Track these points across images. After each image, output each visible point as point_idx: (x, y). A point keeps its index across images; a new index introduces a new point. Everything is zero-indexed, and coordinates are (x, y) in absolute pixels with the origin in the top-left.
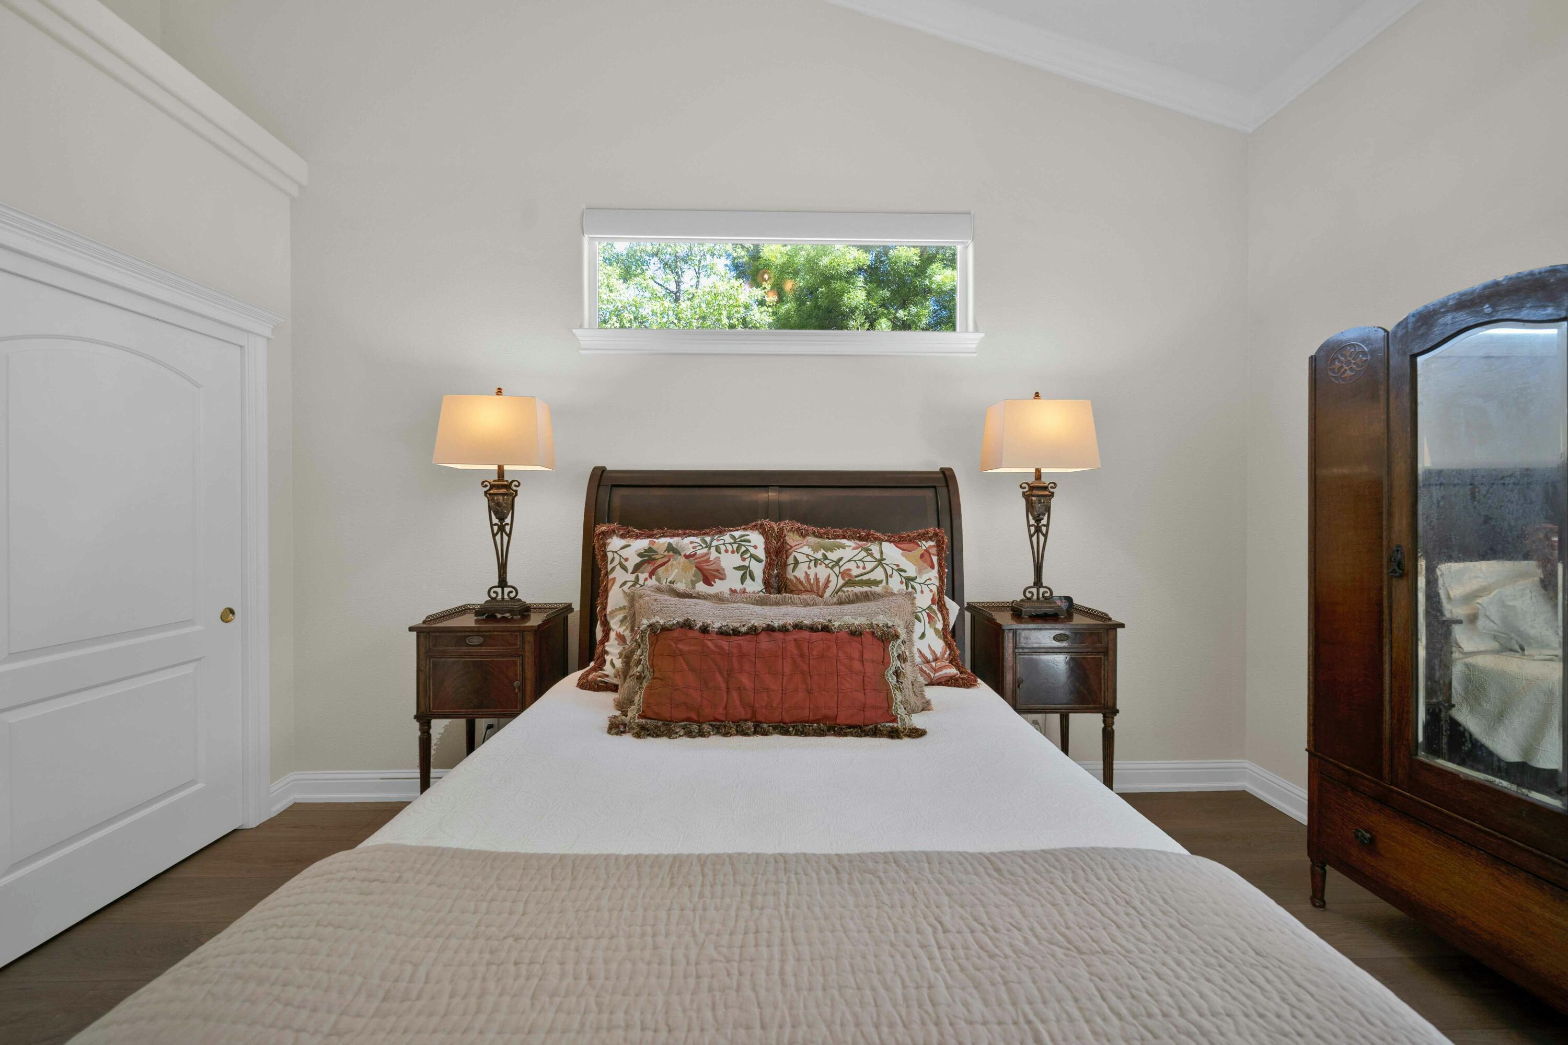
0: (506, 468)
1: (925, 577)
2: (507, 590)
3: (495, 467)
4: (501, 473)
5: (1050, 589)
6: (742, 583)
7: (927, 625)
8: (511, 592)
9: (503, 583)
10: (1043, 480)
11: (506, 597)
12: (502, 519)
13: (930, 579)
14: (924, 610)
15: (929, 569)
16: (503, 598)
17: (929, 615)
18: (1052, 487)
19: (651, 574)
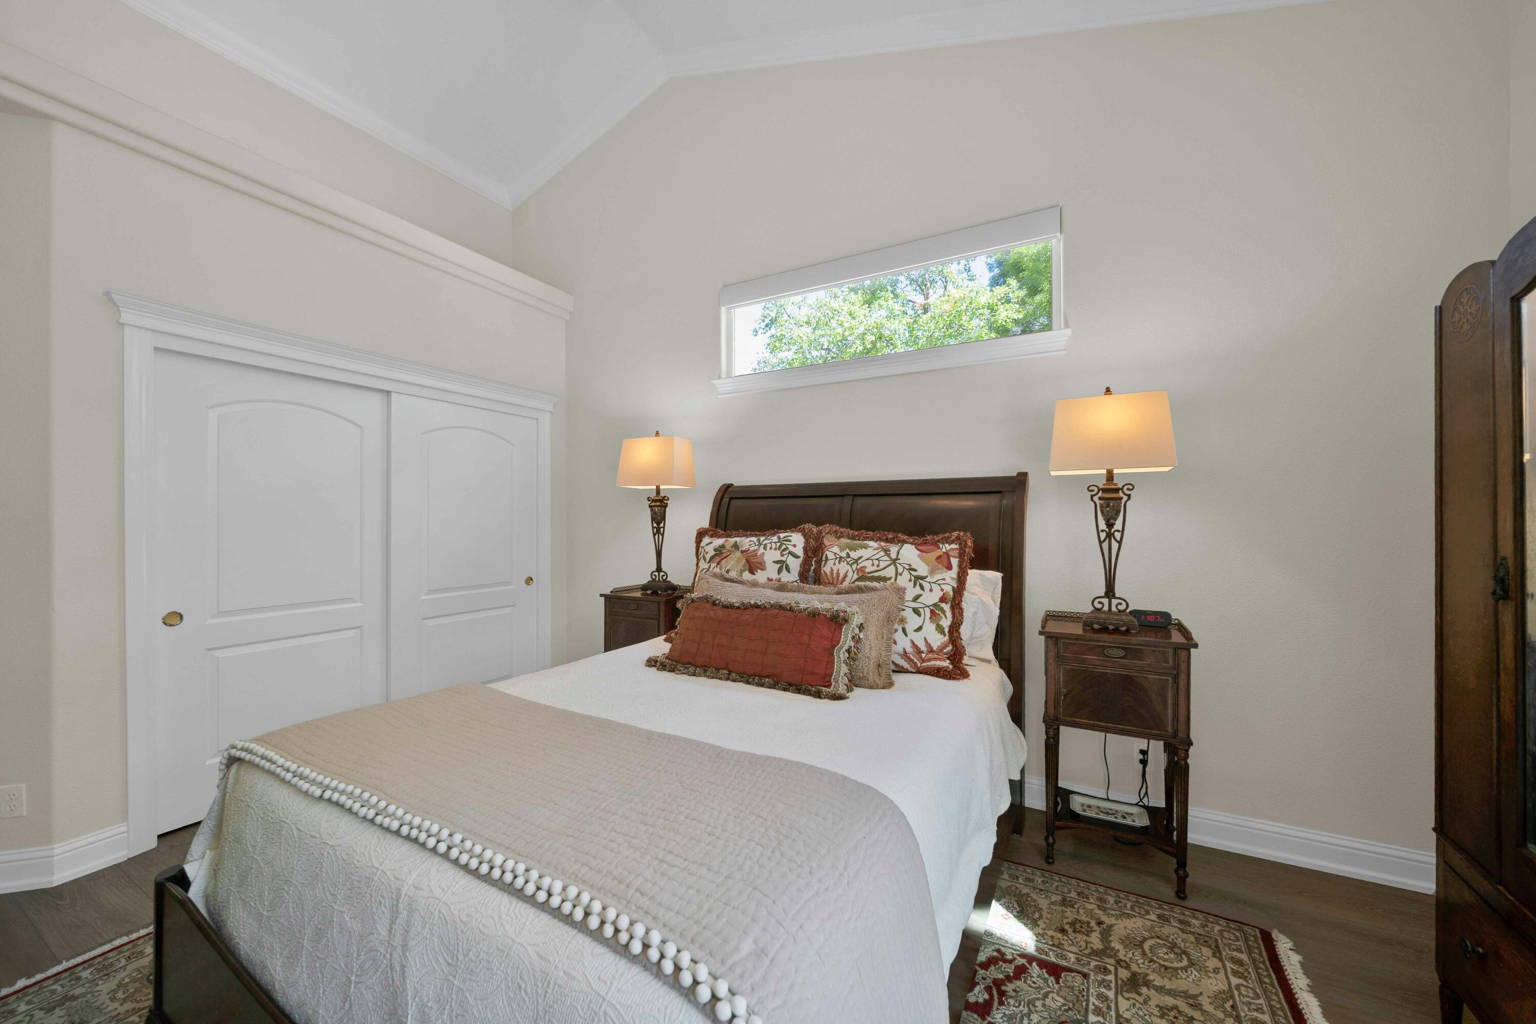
0: (661, 487)
1: (937, 577)
2: (661, 574)
3: (655, 487)
4: (658, 491)
5: (1125, 600)
6: (779, 574)
7: (927, 620)
8: (664, 576)
9: (659, 569)
10: (1115, 482)
11: (661, 579)
12: (658, 524)
13: (944, 579)
14: (928, 607)
15: (945, 569)
16: (659, 580)
17: (932, 612)
18: (1128, 489)
19: (718, 564)
